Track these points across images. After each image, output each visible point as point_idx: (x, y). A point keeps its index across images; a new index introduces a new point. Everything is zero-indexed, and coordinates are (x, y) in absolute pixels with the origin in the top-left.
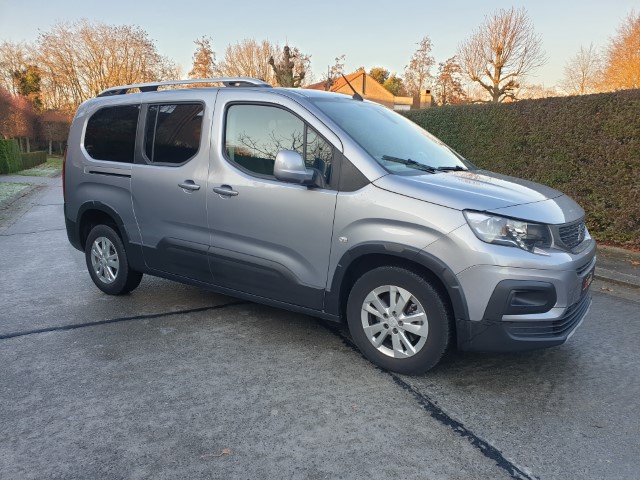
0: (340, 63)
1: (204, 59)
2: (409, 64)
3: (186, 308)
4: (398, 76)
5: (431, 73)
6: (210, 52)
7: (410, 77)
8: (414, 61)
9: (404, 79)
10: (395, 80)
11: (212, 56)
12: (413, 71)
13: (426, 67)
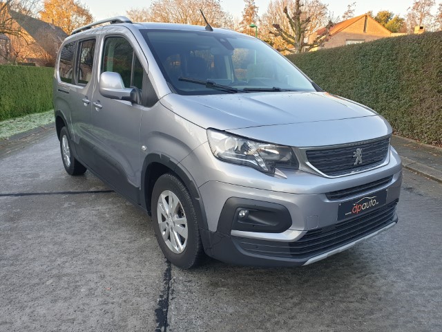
0: (351, 9)
1: (251, 12)
2: (412, 6)
3: (100, 190)
4: (401, 17)
5: (432, 13)
6: (255, 7)
7: (412, 17)
8: (417, 3)
9: (406, 19)
10: (398, 20)
11: (256, 9)
12: (415, 11)
13: (427, 8)
